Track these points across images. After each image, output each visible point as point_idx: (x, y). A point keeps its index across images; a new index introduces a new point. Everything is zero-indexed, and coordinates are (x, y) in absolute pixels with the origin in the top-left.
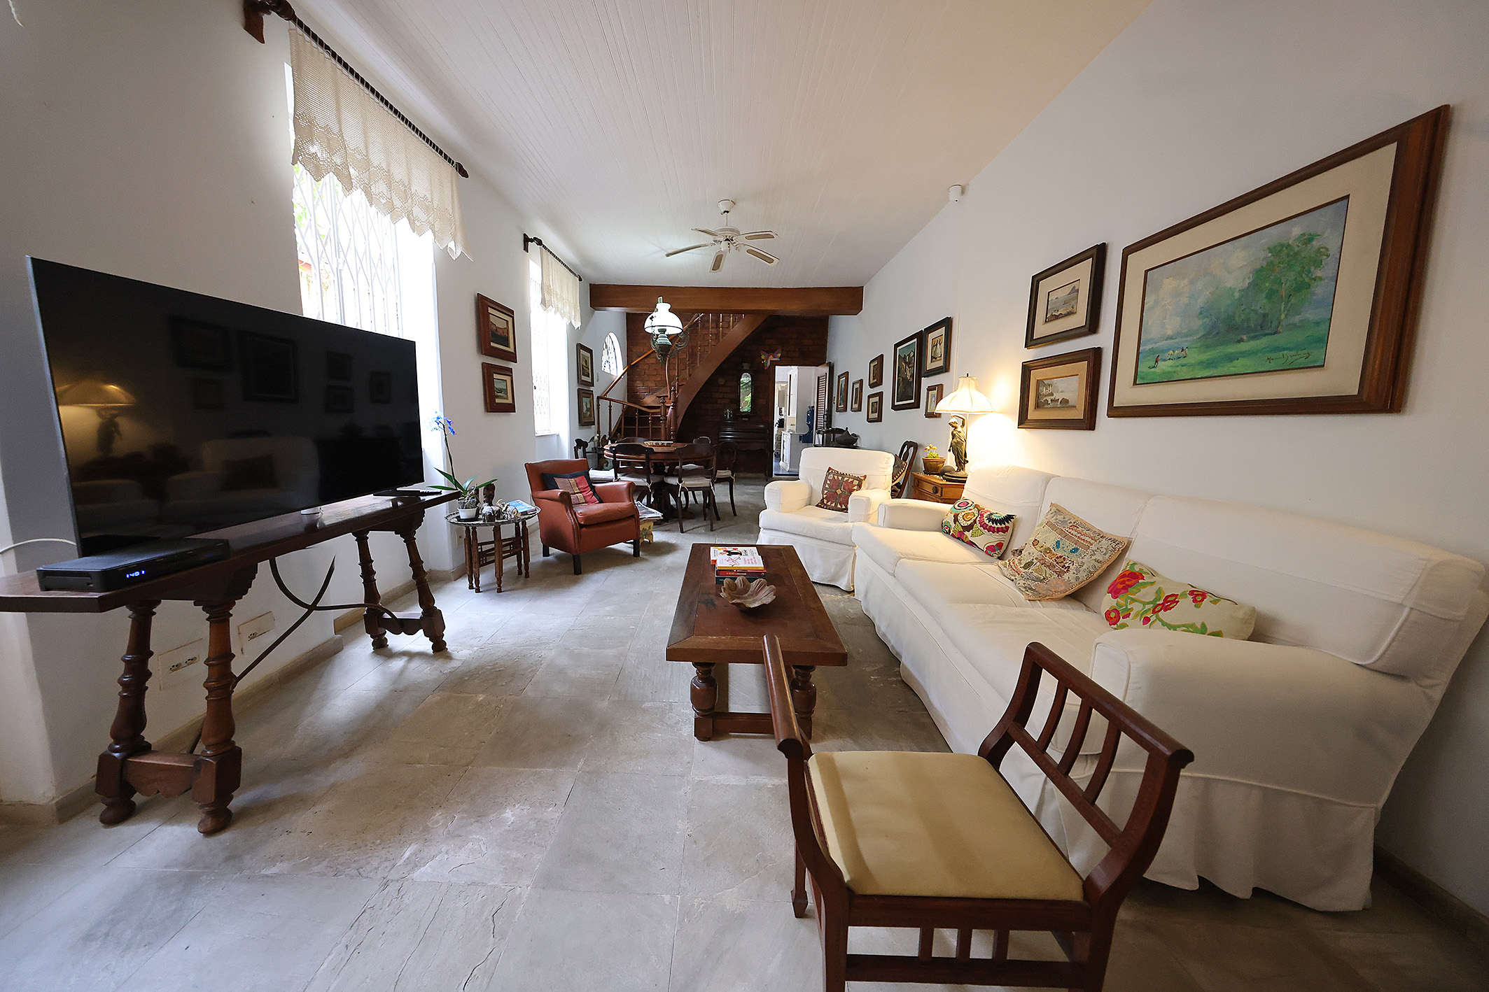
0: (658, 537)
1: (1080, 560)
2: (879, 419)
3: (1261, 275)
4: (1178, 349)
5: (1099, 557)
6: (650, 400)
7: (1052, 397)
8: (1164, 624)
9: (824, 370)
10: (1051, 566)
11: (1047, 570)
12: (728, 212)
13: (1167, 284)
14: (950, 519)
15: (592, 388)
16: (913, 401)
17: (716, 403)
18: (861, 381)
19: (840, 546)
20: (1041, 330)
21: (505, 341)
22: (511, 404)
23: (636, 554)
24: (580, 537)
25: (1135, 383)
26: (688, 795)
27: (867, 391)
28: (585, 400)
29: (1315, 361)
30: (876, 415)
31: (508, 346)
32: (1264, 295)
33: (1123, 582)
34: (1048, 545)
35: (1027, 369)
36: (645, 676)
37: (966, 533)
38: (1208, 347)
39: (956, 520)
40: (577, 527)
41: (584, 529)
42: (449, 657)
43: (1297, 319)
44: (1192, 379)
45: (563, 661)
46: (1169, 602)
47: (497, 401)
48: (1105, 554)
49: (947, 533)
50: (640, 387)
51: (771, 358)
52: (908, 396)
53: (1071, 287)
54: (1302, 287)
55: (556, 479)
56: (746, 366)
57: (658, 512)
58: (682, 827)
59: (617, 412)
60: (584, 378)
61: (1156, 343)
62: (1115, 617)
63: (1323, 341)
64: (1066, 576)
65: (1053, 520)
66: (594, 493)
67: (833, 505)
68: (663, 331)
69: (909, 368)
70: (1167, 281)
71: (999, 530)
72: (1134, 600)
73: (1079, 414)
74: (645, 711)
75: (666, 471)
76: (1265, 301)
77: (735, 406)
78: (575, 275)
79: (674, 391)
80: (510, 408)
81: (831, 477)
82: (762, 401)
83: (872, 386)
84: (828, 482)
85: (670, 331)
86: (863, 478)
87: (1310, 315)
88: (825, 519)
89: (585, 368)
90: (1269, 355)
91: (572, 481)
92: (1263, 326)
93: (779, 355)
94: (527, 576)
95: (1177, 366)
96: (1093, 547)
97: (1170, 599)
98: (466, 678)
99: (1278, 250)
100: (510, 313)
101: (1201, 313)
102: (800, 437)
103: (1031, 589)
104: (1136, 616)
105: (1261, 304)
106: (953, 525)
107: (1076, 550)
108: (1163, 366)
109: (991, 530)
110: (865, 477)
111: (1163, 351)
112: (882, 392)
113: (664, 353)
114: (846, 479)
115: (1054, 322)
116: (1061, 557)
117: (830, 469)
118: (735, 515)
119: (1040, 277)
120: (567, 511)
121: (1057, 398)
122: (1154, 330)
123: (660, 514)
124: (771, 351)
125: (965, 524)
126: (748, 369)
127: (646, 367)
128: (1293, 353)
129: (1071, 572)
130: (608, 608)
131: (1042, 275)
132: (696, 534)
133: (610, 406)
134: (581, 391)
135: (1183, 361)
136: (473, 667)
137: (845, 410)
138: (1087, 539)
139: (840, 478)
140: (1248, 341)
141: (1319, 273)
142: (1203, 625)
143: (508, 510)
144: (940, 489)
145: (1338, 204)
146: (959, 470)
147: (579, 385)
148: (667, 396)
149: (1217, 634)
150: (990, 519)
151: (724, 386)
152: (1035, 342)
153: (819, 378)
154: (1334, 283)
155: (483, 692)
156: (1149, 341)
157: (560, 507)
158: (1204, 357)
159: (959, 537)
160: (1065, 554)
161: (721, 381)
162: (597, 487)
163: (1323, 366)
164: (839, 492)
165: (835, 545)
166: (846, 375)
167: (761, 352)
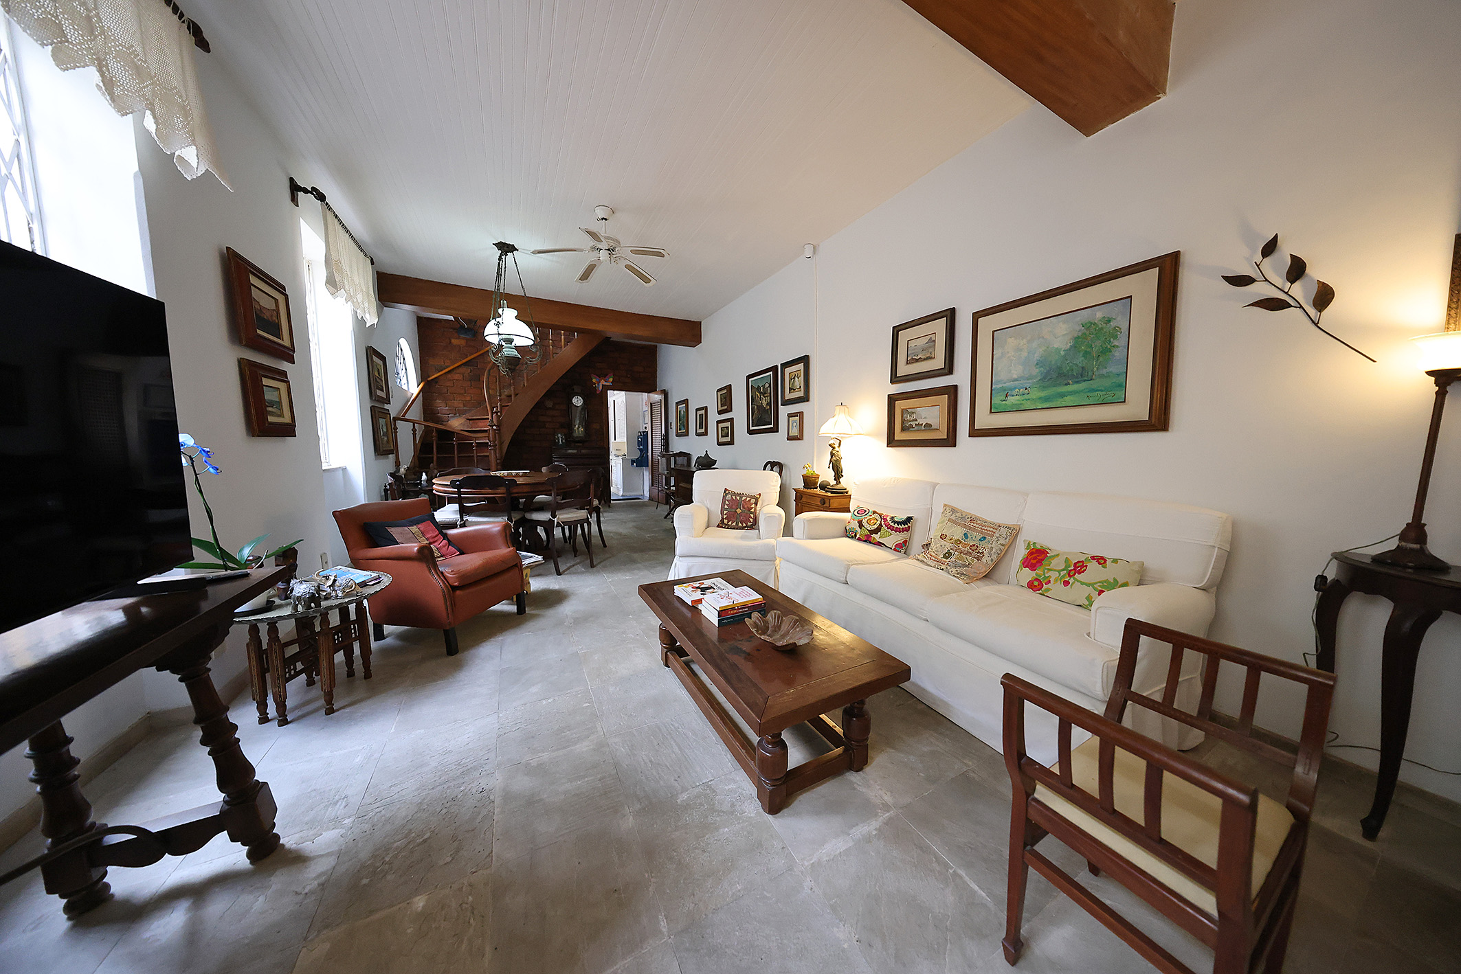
0: (536, 584)
1: (989, 546)
2: (731, 443)
3: (1078, 341)
4: (1022, 388)
5: (1002, 541)
6: (456, 424)
7: (917, 423)
8: (1082, 583)
9: (657, 397)
10: (968, 553)
11: (968, 557)
12: (606, 220)
13: (1010, 343)
14: (855, 525)
15: (387, 406)
16: (772, 426)
17: (547, 427)
18: (705, 408)
19: (762, 562)
20: (903, 370)
21: (275, 329)
22: (287, 424)
23: (521, 611)
24: (453, 604)
25: (991, 412)
26: (815, 889)
27: (713, 417)
28: (382, 421)
29: (1119, 399)
30: (728, 439)
31: (279, 336)
32: (1081, 355)
33: (1035, 558)
34: (956, 537)
35: (892, 400)
36: (651, 761)
37: (874, 535)
38: (1044, 388)
39: (861, 525)
40: (449, 591)
41: (458, 592)
42: (297, 859)
43: (1104, 371)
44: (1034, 409)
45: (523, 784)
46: (1079, 568)
47: (271, 419)
48: (1006, 539)
49: (852, 537)
50: (441, 407)
51: (602, 382)
52: (763, 420)
53: (928, 337)
54: (1105, 351)
55: (390, 529)
56: (577, 389)
57: (537, 556)
58: (844, 935)
60: (379, 393)
61: (1005, 383)
62: (1039, 585)
63: (1123, 386)
64: (984, 560)
65: (953, 517)
66: (450, 543)
67: (734, 524)
68: (510, 341)
69: (765, 397)
70: (1010, 340)
71: (903, 530)
72: (1049, 570)
73: (943, 435)
74: (687, 807)
75: (521, 507)
76: (1083, 358)
77: (566, 431)
78: (366, 255)
79: (496, 413)
80: (288, 430)
81: (729, 497)
82: (596, 426)
83: (720, 412)
84: (727, 502)
85: (519, 342)
86: (758, 496)
87: (1113, 369)
88: (733, 538)
89: (378, 380)
90: (1089, 394)
91: (414, 529)
92: (1082, 375)
93: (611, 380)
94: (368, 675)
95: (1023, 400)
96: (997, 535)
97: (1078, 565)
98: (365, 881)
99: (1089, 325)
100: (280, 288)
101: (1037, 364)
102: (632, 461)
103: (963, 574)
104: (1056, 580)
105: (1080, 360)
106: (859, 530)
107: (985, 538)
108: (1012, 400)
109: (897, 530)
110: (760, 494)
111: (1011, 390)
112: (733, 418)
113: (513, 367)
114: (744, 498)
115: (915, 364)
116: (974, 545)
117: (726, 490)
118: (605, 546)
119: (900, 328)
120: (430, 571)
121: (921, 423)
122: (1002, 374)
123: (540, 558)
124: (603, 376)
125: (873, 528)
126: (579, 391)
127: (449, 384)
128: (1104, 393)
129: (986, 556)
130: (534, 690)
131: (903, 327)
132: (574, 573)
133: (412, 430)
134: (375, 410)
135: (1026, 397)
136: (364, 855)
137: (687, 434)
138: (989, 529)
139: (738, 498)
140: (1073, 384)
141: (1116, 343)
142: (1115, 580)
143: (337, 583)
144: (827, 501)
145: (1124, 301)
146: (837, 484)
147: (371, 403)
148: (488, 419)
149: (1125, 585)
150: (895, 522)
151: (553, 408)
152: (897, 379)
153: (651, 404)
154: (1126, 351)
155: (417, 892)
156: (999, 382)
157: (419, 568)
158: (1043, 394)
159: (867, 540)
160: (977, 543)
161: (549, 404)
162: (450, 535)
163: (1125, 402)
164: (739, 511)
165: (755, 562)
166: (686, 402)
167: (593, 376)
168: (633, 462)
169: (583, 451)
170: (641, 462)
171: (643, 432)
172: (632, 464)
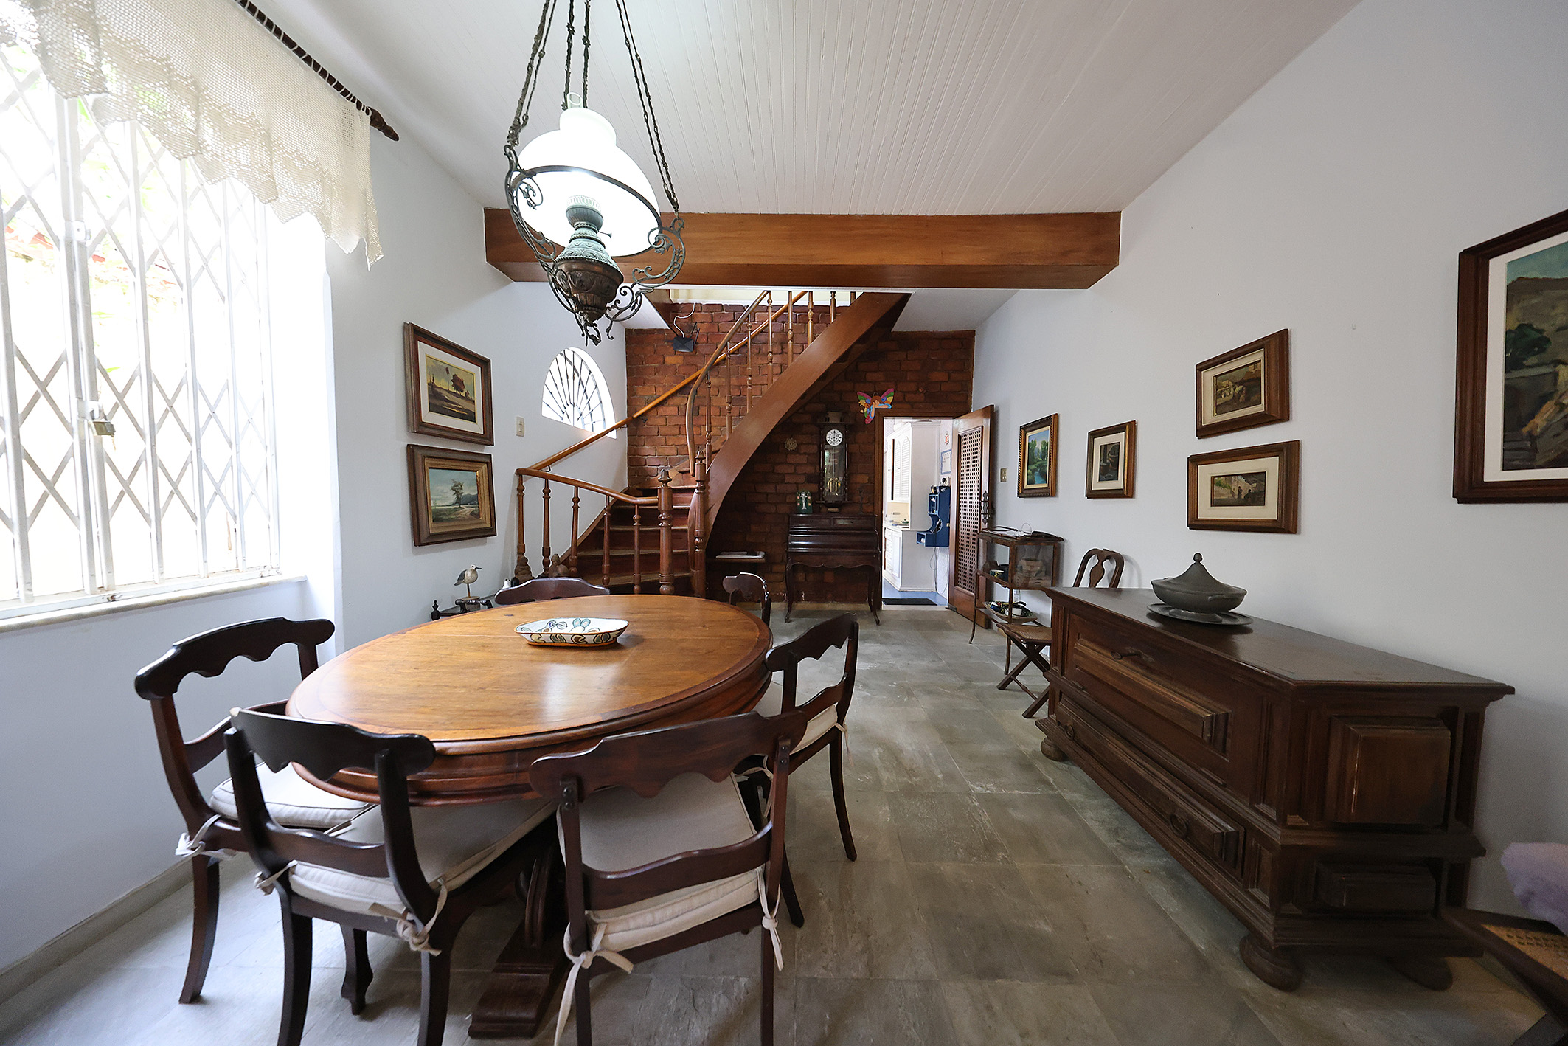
9: (970, 423)
15: (487, 450)
17: (783, 482)
50: (650, 456)
51: (876, 404)
56: (834, 418)
59: (593, 509)
77: (814, 487)
82: (862, 479)
93: (890, 399)
102: (919, 534)
124: (877, 393)
126: (838, 422)
127: (657, 420)
133: (576, 500)
134: (419, 454)
137: (1051, 493)
148: (689, 472)
151: (796, 452)
153: (962, 437)
161: (791, 444)
166: (1050, 422)
167: (860, 395)
168: (920, 537)
169: (841, 522)
170: (935, 538)
171: (941, 487)
172: (919, 540)
